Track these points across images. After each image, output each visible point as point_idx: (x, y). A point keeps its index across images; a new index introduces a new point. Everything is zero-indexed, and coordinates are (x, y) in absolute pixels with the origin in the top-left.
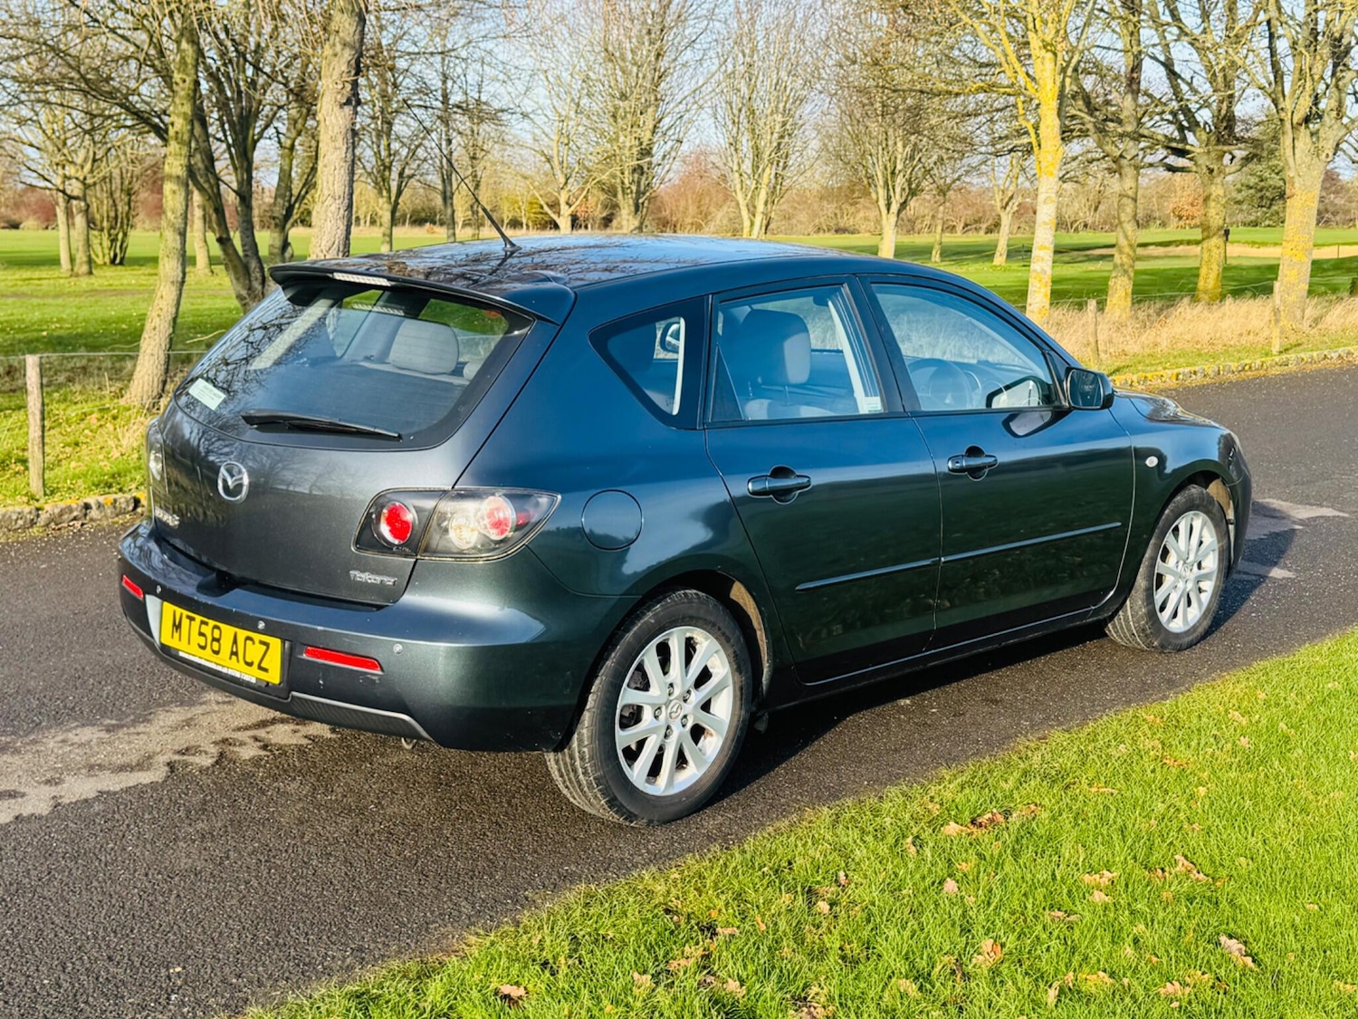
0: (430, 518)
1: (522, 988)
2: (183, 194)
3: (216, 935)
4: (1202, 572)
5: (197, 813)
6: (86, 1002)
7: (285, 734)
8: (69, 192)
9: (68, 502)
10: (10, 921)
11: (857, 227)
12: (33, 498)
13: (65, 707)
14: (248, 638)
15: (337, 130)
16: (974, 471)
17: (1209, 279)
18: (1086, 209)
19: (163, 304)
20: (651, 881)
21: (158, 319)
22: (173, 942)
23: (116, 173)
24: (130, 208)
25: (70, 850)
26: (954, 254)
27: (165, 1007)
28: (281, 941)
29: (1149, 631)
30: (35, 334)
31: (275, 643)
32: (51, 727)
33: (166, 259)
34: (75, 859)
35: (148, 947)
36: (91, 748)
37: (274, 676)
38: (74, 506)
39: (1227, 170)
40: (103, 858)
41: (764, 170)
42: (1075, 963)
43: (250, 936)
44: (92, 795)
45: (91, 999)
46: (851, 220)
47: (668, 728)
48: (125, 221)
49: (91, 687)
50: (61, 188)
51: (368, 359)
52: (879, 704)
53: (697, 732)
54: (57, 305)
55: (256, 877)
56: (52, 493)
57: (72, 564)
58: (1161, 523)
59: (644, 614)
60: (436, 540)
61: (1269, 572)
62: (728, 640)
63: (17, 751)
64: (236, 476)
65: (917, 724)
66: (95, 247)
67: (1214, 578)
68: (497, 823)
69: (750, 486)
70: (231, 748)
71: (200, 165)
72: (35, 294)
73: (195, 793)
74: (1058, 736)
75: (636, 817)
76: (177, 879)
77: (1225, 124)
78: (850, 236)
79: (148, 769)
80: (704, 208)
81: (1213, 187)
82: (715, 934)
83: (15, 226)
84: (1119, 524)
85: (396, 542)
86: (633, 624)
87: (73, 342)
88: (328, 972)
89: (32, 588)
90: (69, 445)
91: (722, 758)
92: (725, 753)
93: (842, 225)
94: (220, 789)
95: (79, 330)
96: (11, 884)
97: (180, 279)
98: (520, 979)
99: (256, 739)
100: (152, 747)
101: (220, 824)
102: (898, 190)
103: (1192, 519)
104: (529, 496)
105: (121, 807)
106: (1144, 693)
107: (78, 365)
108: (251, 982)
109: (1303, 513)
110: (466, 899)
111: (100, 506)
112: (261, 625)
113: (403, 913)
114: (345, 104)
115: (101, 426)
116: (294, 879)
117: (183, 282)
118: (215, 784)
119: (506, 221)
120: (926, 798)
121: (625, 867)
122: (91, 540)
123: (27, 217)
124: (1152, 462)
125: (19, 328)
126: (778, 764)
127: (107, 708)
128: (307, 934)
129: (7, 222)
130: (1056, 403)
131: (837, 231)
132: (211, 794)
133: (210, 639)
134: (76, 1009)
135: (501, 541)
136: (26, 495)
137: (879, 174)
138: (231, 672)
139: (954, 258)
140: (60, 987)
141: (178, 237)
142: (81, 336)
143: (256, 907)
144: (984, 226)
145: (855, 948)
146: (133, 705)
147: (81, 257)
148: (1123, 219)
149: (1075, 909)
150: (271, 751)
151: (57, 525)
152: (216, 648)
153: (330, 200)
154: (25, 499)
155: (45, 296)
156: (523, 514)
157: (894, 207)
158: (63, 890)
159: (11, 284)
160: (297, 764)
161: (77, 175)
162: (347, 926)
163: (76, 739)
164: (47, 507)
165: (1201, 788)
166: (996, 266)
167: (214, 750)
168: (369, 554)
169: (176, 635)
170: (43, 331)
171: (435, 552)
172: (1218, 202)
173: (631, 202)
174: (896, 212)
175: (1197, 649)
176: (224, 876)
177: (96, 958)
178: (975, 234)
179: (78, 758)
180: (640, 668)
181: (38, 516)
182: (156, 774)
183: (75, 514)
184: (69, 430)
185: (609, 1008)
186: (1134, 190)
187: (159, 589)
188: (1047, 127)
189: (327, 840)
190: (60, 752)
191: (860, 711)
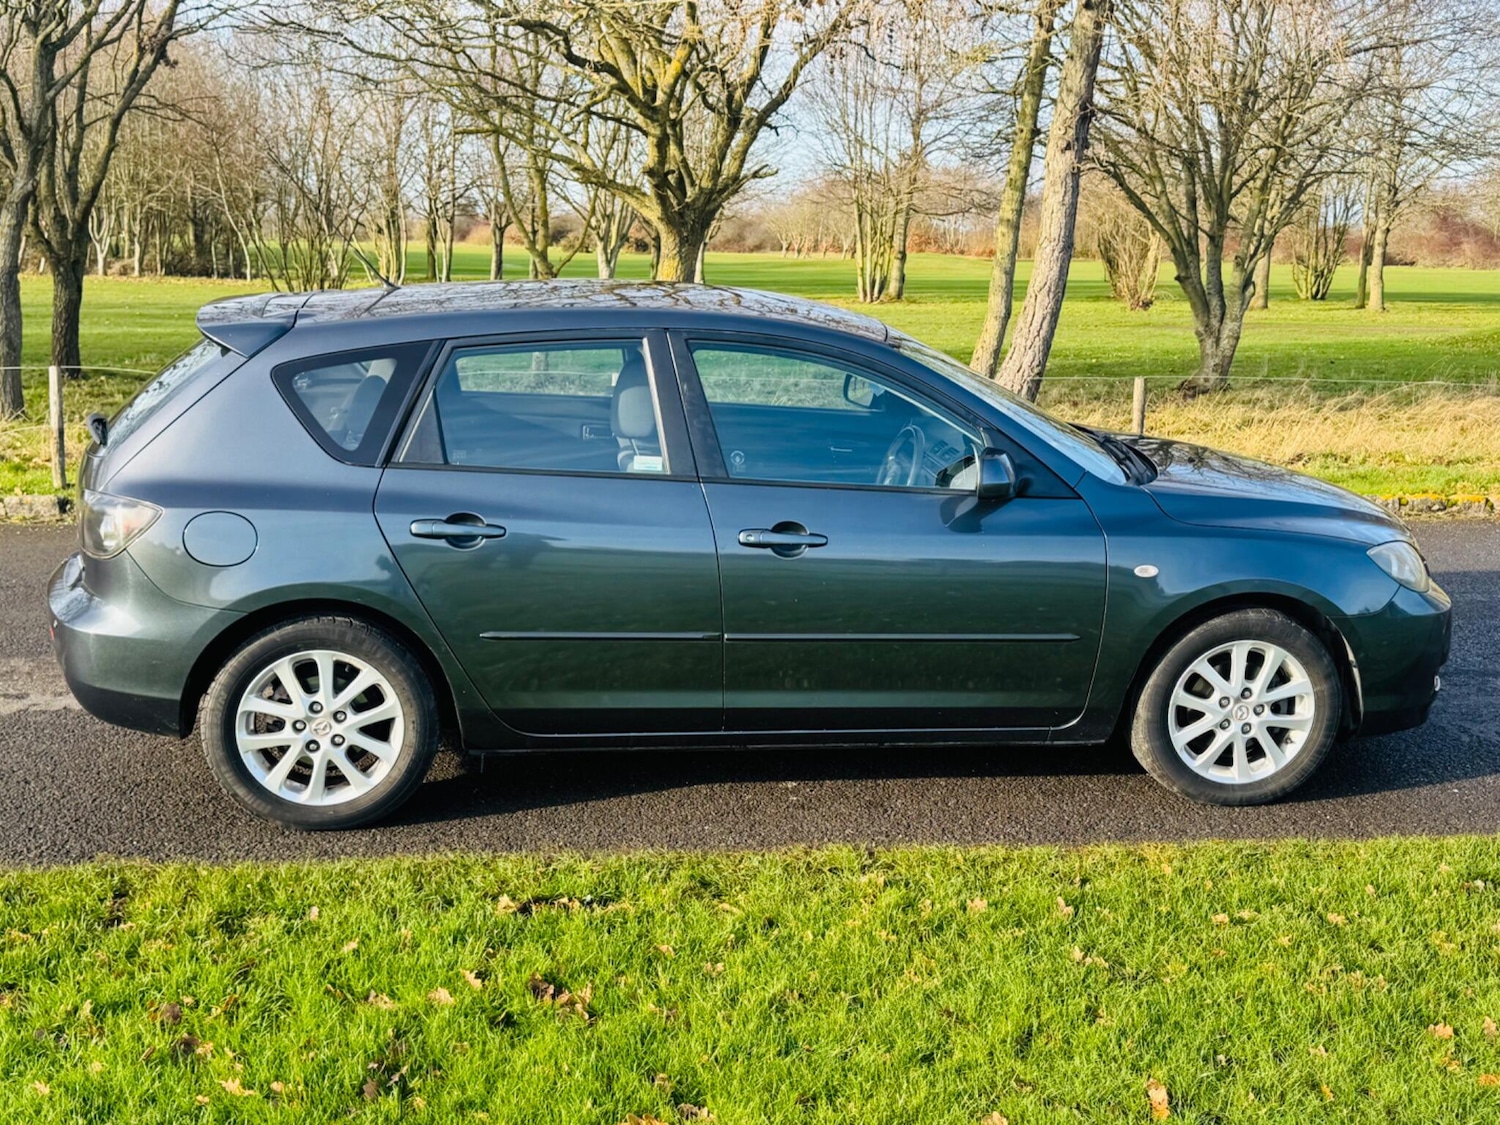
4: (1283, 718)
16: (783, 548)
47: (313, 742)
69: (414, 527)
84: (1073, 637)
91: (387, 784)
104: (135, 506)
124: (1145, 571)
180: (278, 680)
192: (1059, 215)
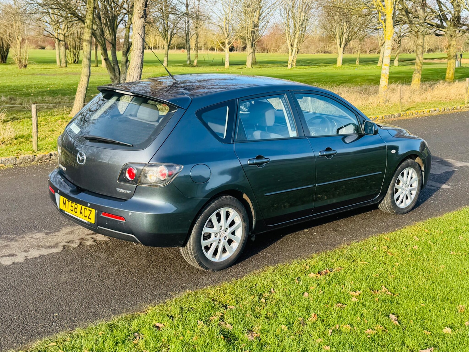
0: (141, 172)
1: (162, 324)
2: (90, 46)
3: (70, 304)
4: (412, 188)
5: (70, 263)
6: (27, 325)
7: (100, 237)
8: (59, 39)
9: (45, 153)
10: (7, 297)
11: (332, 51)
12: (34, 152)
13: (33, 226)
14: (85, 208)
15: (139, 26)
16: (328, 156)
17: (450, 74)
18: (414, 45)
19: (83, 83)
20: (210, 290)
21: (81, 88)
22: (56, 305)
23: (75, 32)
24: (80, 44)
25: (28, 274)
26: (364, 62)
27: (51, 327)
28: (90, 306)
29: (392, 208)
30: (45, 89)
31: (93, 211)
32: (28, 232)
33: (84, 68)
34: (29, 277)
35: (48, 307)
36: (40, 240)
37: (93, 221)
38: (47, 155)
39: (457, 36)
40: (38, 277)
41: (297, 32)
42: (340, 322)
43: (80, 304)
44: (38, 256)
45: (28, 323)
46: (330, 48)
47: (220, 240)
48: (79, 48)
49: (42, 219)
50: (57, 37)
51: (131, 115)
52: (297, 231)
53: (230, 242)
54: (54, 78)
55: (86, 285)
56: (40, 150)
57: (44, 175)
58: (397, 172)
59: (211, 204)
60: (143, 179)
61: (441, 186)
62: (240, 212)
63: (16, 240)
64: (83, 156)
65: (308, 238)
66: (68, 57)
67: (416, 189)
68: (165, 269)
69: (249, 162)
70: (84, 241)
71: (98, 34)
72: (47, 74)
73: (70, 256)
74: (354, 244)
75: (208, 268)
76: (60, 285)
77: (457, 19)
78: (329, 54)
79: (57, 248)
80: (278, 44)
81: (452, 42)
82: (226, 308)
83: (43, 48)
84: (381, 172)
85: (131, 179)
86: (208, 207)
87: (57, 92)
88: (103, 317)
89: (29, 183)
90: (50, 131)
91: (238, 250)
92: (239, 248)
93: (326, 50)
94: (78, 255)
95: (60, 88)
96: (9, 285)
97: (88, 75)
98: (162, 321)
99: (92, 238)
100: (59, 240)
101: (76, 267)
102: (344, 40)
103: (409, 170)
104: (173, 166)
105: (47, 260)
106: (387, 229)
107: (58, 101)
108: (79, 319)
109: (459, 164)
110: (150, 294)
111: (55, 155)
112: (89, 205)
113: (129, 298)
114: (141, 18)
115: (62, 124)
116: (97, 286)
117: (89, 76)
118: (77, 253)
119: (209, 48)
120: (305, 264)
121: (203, 285)
122: (51, 166)
123: (47, 45)
124: (393, 151)
125: (40, 87)
126: (259, 251)
127: (46, 226)
128: (98, 304)
129: (41, 47)
130: (360, 132)
131: (324, 52)
132: (75, 257)
133: (74, 208)
134: (23, 326)
135: (163, 180)
136: (32, 150)
137: (337, 34)
138: (80, 219)
139: (364, 63)
140: (19, 319)
141: (88, 61)
142: (60, 90)
143: (84, 295)
144: (377, 51)
145: (270, 314)
146: (55, 226)
147: (63, 61)
148: (418, 53)
149: (346, 303)
150: (96, 242)
151: (41, 161)
152: (76, 211)
153: (136, 50)
154: (31, 152)
155: (51, 75)
156: (171, 172)
157: (343, 46)
158: (24, 288)
159: (40, 70)
160: (104, 247)
161: (62, 33)
162: (111, 302)
163: (35, 237)
164: (38, 155)
165: (397, 263)
166: (378, 67)
167: (78, 242)
168: (122, 183)
169: (64, 206)
170: (48, 88)
171: (142, 183)
172: (454, 47)
173: (250, 43)
174: (343, 47)
175: (410, 213)
176: (75, 284)
177: (32, 310)
178: (373, 54)
179: (35, 243)
180: (210, 221)
181: (35, 158)
182: (59, 250)
183: (47, 157)
184: (51, 125)
185: (188, 332)
186: (422, 43)
187: (59, 191)
188: (388, 23)
189: (110, 273)
190: (30, 241)
191: (290, 233)
192: (140, 40)
